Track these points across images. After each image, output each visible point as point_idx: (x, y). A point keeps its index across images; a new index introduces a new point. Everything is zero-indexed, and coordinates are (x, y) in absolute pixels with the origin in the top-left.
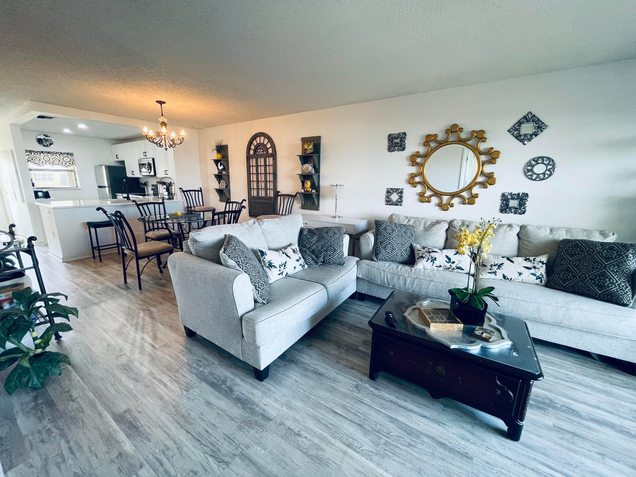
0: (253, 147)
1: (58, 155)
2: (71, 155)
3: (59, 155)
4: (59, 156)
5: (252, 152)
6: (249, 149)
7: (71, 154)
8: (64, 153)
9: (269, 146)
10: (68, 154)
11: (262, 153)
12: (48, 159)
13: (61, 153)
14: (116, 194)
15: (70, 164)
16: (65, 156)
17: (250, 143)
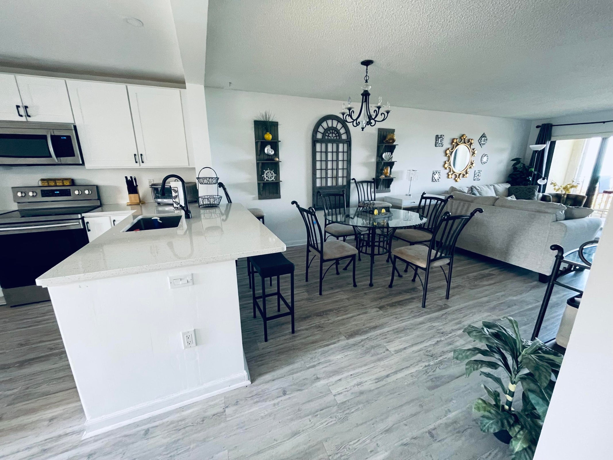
0: (321, 130)
5: (319, 136)
6: (315, 131)
9: (342, 131)
11: (335, 138)
17: (319, 124)
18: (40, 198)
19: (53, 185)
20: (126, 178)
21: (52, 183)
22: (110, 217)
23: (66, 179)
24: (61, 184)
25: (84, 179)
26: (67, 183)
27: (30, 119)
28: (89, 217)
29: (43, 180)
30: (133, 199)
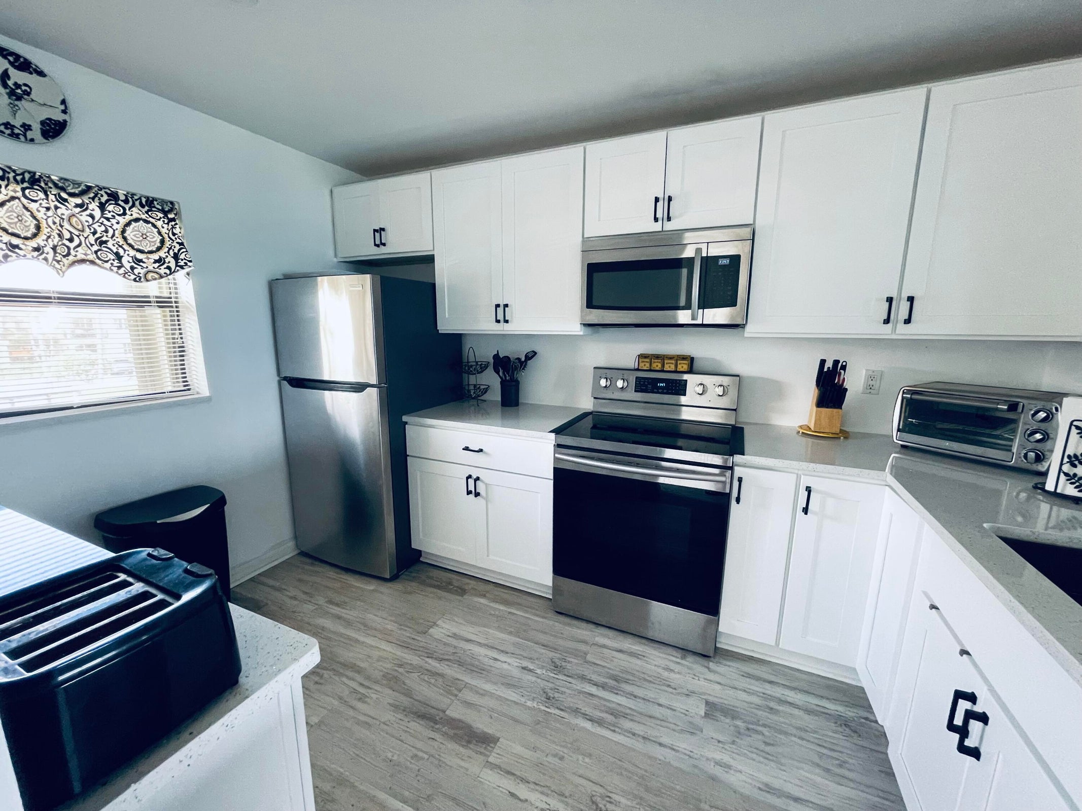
1: (94, 206)
2: (165, 213)
3: (102, 207)
4: (97, 213)
7: (169, 210)
8: (130, 199)
10: (150, 203)
12: (32, 223)
13: (113, 197)
14: (405, 418)
15: (160, 261)
16: (136, 213)
18: (632, 395)
19: (657, 369)
20: (823, 362)
21: (657, 365)
22: (798, 478)
23: (684, 358)
24: (672, 368)
25: (713, 360)
26: (684, 366)
27: (669, 226)
28: (744, 466)
29: (642, 356)
30: (824, 422)
